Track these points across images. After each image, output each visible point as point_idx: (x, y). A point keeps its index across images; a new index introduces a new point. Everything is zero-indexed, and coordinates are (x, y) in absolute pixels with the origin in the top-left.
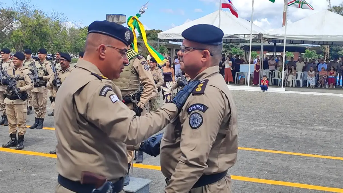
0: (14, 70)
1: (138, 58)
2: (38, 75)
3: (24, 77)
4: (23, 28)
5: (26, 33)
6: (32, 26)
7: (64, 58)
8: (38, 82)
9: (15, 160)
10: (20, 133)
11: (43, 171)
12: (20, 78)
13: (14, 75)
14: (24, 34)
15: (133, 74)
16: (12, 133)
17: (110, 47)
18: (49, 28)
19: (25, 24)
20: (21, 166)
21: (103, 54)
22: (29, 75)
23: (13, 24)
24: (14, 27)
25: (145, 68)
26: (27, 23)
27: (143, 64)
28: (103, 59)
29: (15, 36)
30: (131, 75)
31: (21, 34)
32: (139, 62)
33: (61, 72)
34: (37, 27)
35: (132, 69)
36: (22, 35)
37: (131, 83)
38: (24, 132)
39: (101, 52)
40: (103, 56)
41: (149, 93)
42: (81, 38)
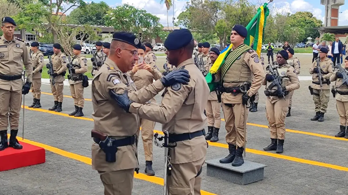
1: (249, 52)
4: (227, 18)
5: (230, 23)
6: (236, 15)
7: (214, 52)
13: (172, 68)
14: (228, 25)
15: (244, 67)
17: (124, 49)
19: (229, 14)
21: (119, 54)
23: (217, 14)
24: (219, 17)
25: (254, 61)
26: (231, 12)
27: (253, 58)
28: (119, 57)
29: (219, 28)
30: (242, 68)
31: (225, 24)
32: (250, 56)
33: (211, 64)
34: (242, 15)
35: (243, 63)
36: (226, 26)
37: (242, 75)
39: (118, 53)
40: (120, 55)
41: (257, 83)
42: (289, 26)
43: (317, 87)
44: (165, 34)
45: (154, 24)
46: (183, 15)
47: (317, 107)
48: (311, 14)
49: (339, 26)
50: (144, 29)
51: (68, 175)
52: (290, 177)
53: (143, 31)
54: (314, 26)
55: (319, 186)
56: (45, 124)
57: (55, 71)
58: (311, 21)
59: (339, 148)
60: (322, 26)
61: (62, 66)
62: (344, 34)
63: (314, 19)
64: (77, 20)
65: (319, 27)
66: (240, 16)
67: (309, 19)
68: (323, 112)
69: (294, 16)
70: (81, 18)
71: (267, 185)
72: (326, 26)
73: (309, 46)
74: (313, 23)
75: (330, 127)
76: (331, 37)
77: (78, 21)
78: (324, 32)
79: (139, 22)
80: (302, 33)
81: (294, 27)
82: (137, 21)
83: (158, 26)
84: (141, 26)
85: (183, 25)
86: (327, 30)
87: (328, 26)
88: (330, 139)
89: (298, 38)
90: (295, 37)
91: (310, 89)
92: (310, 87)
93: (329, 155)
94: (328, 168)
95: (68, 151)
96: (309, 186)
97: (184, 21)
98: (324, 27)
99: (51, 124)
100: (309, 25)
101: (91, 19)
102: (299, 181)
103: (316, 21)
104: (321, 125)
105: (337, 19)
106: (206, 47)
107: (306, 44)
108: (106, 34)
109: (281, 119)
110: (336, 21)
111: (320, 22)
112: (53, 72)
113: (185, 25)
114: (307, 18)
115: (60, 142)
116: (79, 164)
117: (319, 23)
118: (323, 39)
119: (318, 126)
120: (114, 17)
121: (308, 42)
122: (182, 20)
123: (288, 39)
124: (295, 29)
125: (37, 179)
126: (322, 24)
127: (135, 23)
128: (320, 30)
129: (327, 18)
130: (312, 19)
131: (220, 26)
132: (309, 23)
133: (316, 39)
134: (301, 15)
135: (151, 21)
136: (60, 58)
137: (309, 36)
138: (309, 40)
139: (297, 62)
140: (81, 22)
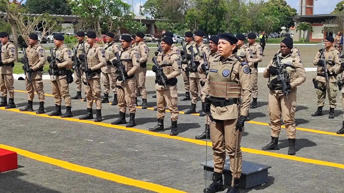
0: (163, 55)
2: (195, 59)
3: (171, 63)
4: (198, 7)
5: (201, 11)
6: (207, 3)
7: (212, 41)
8: (194, 67)
9: (152, 142)
10: (173, 118)
11: (174, 153)
12: (168, 64)
14: (199, 13)
16: (160, 118)
18: (226, 4)
19: (200, 2)
20: (157, 147)
22: (176, 61)
24: (189, 5)
29: (190, 16)
31: (196, 13)
33: (211, 55)
34: (214, 4)
36: (197, 15)
38: (177, 118)
42: (263, 14)
43: (322, 79)
44: (132, 24)
45: (125, 12)
46: (149, 3)
47: (319, 102)
48: (285, 2)
49: (314, 14)
50: (114, 18)
51: (45, 182)
52: (296, 178)
53: (113, 19)
54: (288, 15)
55: (330, 188)
56: (11, 124)
57: (31, 66)
58: (285, 9)
59: (340, 145)
60: (296, 14)
61: (39, 61)
62: (321, 22)
63: (287, 7)
64: (33, 9)
65: (293, 15)
66: (211, 4)
67: (283, 8)
68: (333, 107)
69: (267, 4)
70: (38, 7)
71: (273, 188)
72: (300, 15)
73: (283, 36)
74: (288, 11)
75: (325, 122)
76: (307, 26)
77: (35, 10)
78: (299, 21)
79: (108, 10)
80: (277, 22)
81: (268, 16)
82: (107, 8)
83: (129, 14)
84: (111, 14)
85: (150, 14)
86: (302, 19)
87: (303, 15)
88: (328, 136)
89: (272, 28)
90: (269, 26)
91: (314, 82)
92: (314, 80)
93: (332, 152)
94: (335, 167)
95: (40, 154)
96: (319, 189)
97: (151, 9)
98: (299, 16)
99: (17, 124)
100: (283, 13)
101: (48, 8)
102: (306, 183)
103: (290, 9)
104: (314, 120)
105: (312, 8)
106: (199, 36)
107: (280, 34)
108: (69, 24)
109: (290, 115)
110: (312, 9)
111: (294, 10)
112: (29, 68)
113: (151, 14)
114: (281, 6)
115: (31, 144)
116: (57, 169)
117: (294, 12)
118: (299, 28)
119: (312, 121)
120: (81, 4)
121: (281, 32)
122: (148, 8)
123: (262, 28)
124: (269, 18)
125: (10, 188)
126: (297, 12)
127: (104, 10)
128: (296, 19)
129: (302, 7)
130: (286, 7)
131: (191, 15)
132: (283, 11)
133: (290, 29)
134: (274, 3)
135: (122, 8)
136: (37, 51)
137: (283, 26)
138: (283, 29)
139: (297, 52)
140: (39, 11)
